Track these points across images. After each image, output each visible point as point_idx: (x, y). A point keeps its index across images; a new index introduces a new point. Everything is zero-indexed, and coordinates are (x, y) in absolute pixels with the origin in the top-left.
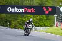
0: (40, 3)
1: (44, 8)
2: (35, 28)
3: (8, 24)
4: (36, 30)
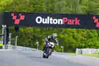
0: (88, 10)
1: (94, 18)
2: (79, 50)
3: (37, 43)
4: (81, 53)
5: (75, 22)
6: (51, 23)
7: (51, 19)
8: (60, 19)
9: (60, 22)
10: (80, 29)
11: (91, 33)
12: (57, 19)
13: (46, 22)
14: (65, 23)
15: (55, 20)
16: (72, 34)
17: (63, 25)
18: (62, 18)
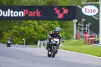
5: (36, 14)
6: (12, 15)
7: (12, 12)
8: (21, 11)
9: (21, 14)
10: (41, 21)
11: (52, 25)
12: (18, 11)
13: (6, 15)
14: (26, 15)
15: (15, 12)
16: (33, 26)
17: (24, 17)
18: (23, 11)
